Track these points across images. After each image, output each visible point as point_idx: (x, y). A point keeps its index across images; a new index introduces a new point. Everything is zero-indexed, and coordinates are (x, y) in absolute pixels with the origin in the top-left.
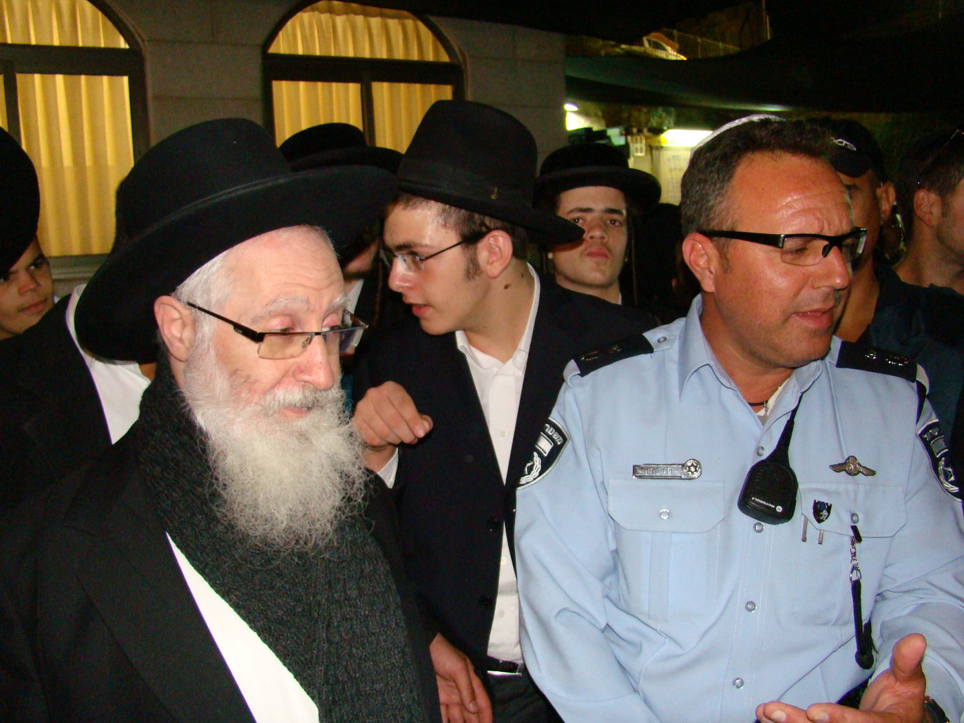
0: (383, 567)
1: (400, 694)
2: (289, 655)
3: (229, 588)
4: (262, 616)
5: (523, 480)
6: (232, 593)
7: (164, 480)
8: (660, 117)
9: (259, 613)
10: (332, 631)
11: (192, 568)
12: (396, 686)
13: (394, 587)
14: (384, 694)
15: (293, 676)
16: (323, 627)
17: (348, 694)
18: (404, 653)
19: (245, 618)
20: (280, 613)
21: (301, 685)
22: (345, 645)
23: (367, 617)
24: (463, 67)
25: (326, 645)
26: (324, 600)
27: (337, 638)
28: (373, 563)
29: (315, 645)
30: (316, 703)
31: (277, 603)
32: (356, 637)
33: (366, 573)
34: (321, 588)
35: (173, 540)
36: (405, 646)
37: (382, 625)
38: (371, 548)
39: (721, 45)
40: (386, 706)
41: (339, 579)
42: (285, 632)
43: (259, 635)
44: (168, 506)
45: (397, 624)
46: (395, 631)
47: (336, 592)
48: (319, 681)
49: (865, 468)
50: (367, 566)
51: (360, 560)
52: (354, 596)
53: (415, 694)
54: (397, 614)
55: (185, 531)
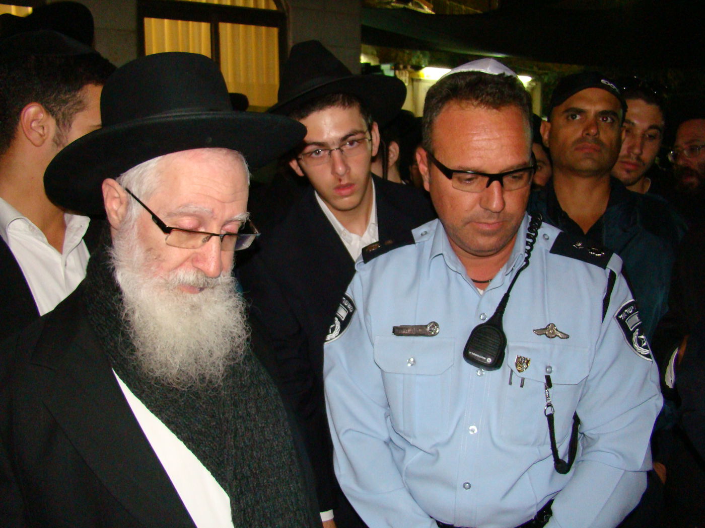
0: (274, 390)
1: (289, 484)
2: (207, 458)
3: (161, 409)
4: (186, 429)
5: (329, 337)
6: (163, 412)
7: (108, 326)
8: (418, 57)
9: (184, 427)
10: (238, 439)
11: (132, 394)
12: (285, 479)
13: (282, 405)
14: (277, 485)
15: (210, 473)
16: (231, 438)
17: (251, 486)
18: (291, 454)
19: (173, 431)
20: (200, 427)
21: (217, 479)
22: (248, 450)
23: (264, 427)
24: (287, 14)
25: (234, 451)
26: (231, 417)
27: (242, 444)
28: (266, 387)
29: (225, 451)
30: (227, 493)
31: (197, 419)
32: (256, 443)
33: (262, 395)
34: (228, 409)
35: (116, 373)
36: (292, 448)
37: (275, 434)
38: (264, 376)
39: (463, 7)
40: (279, 494)
41: (242, 400)
42: (204, 440)
43: (185, 444)
44: (112, 347)
45: (285, 433)
46: (284, 438)
47: (240, 410)
48: (230, 476)
49: (561, 332)
50: (262, 390)
51: (257, 385)
52: (254, 413)
53: (299, 484)
54: (285, 425)
55: (125, 366)
